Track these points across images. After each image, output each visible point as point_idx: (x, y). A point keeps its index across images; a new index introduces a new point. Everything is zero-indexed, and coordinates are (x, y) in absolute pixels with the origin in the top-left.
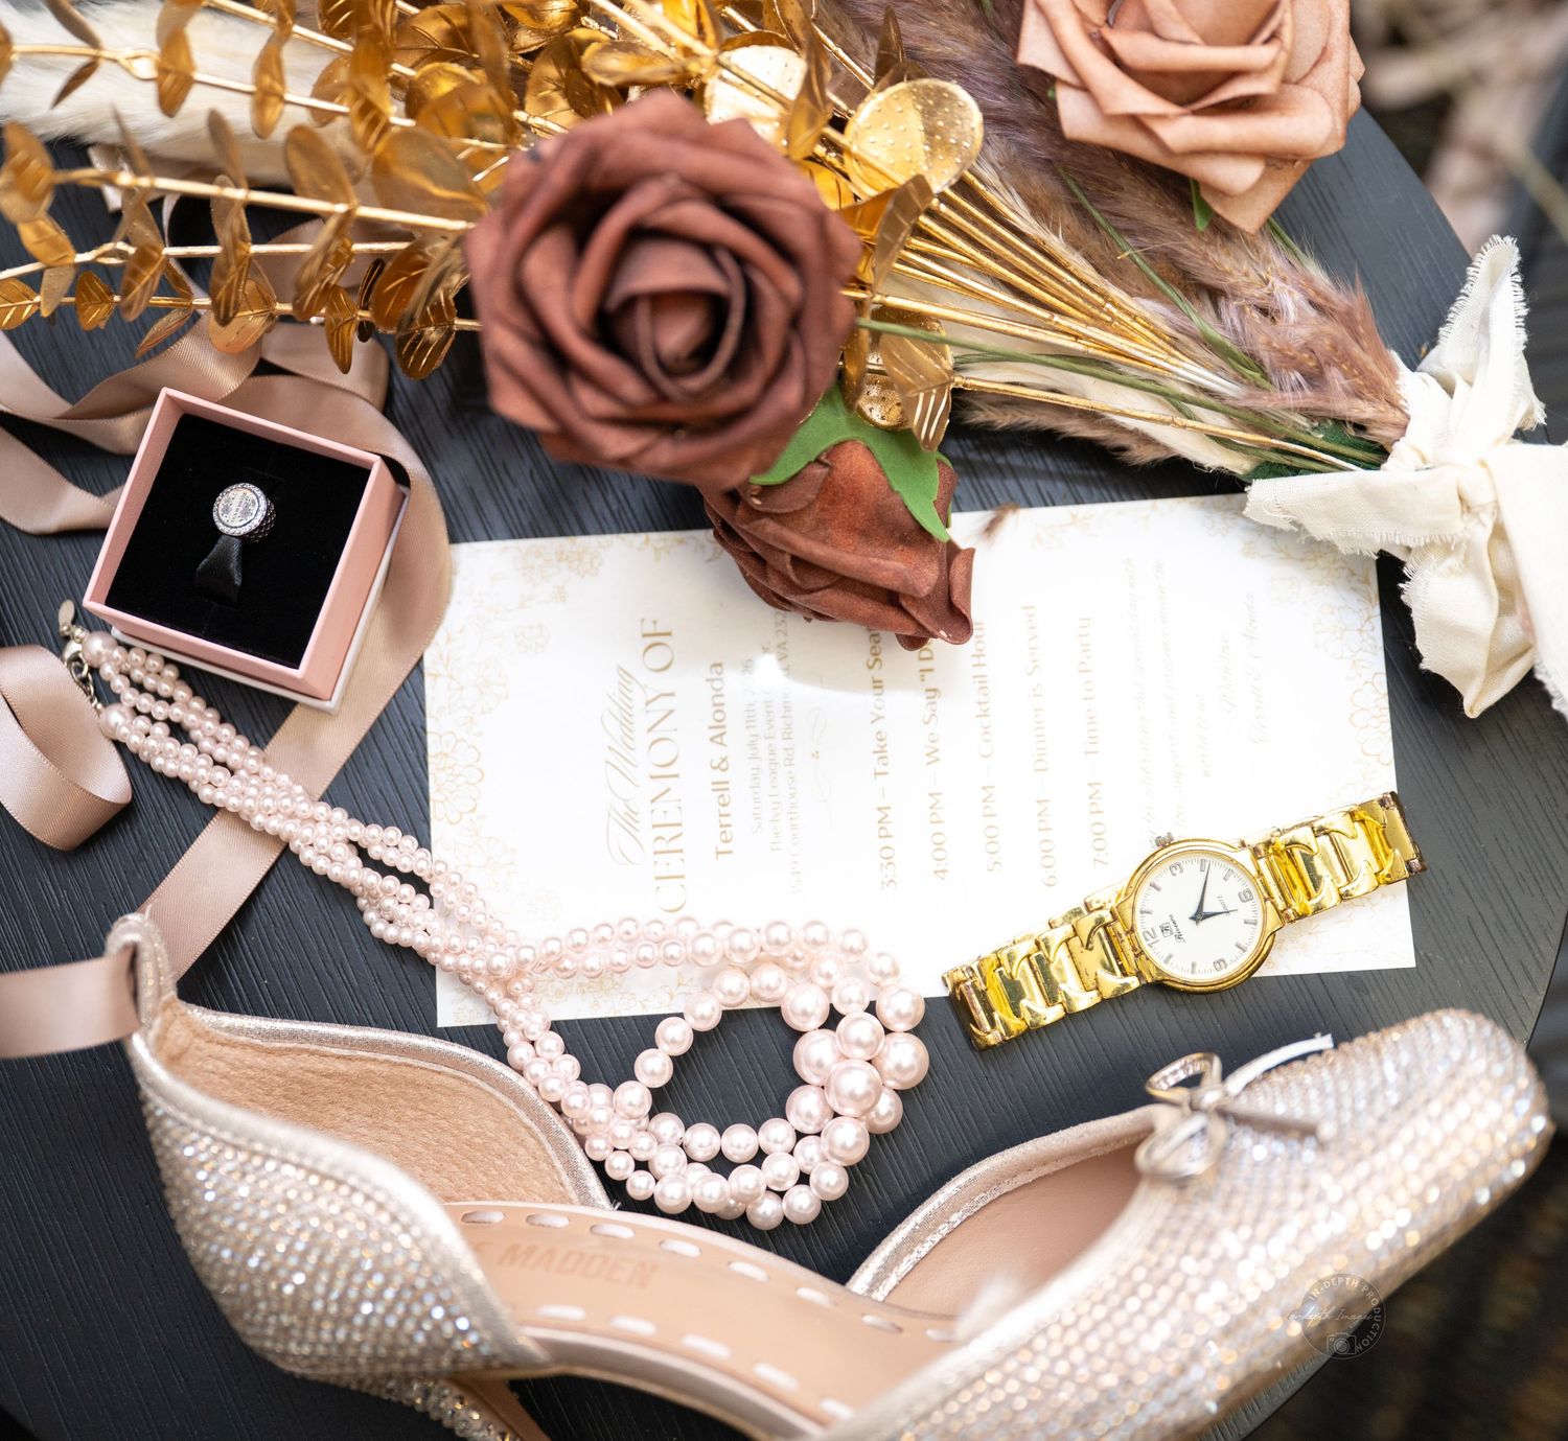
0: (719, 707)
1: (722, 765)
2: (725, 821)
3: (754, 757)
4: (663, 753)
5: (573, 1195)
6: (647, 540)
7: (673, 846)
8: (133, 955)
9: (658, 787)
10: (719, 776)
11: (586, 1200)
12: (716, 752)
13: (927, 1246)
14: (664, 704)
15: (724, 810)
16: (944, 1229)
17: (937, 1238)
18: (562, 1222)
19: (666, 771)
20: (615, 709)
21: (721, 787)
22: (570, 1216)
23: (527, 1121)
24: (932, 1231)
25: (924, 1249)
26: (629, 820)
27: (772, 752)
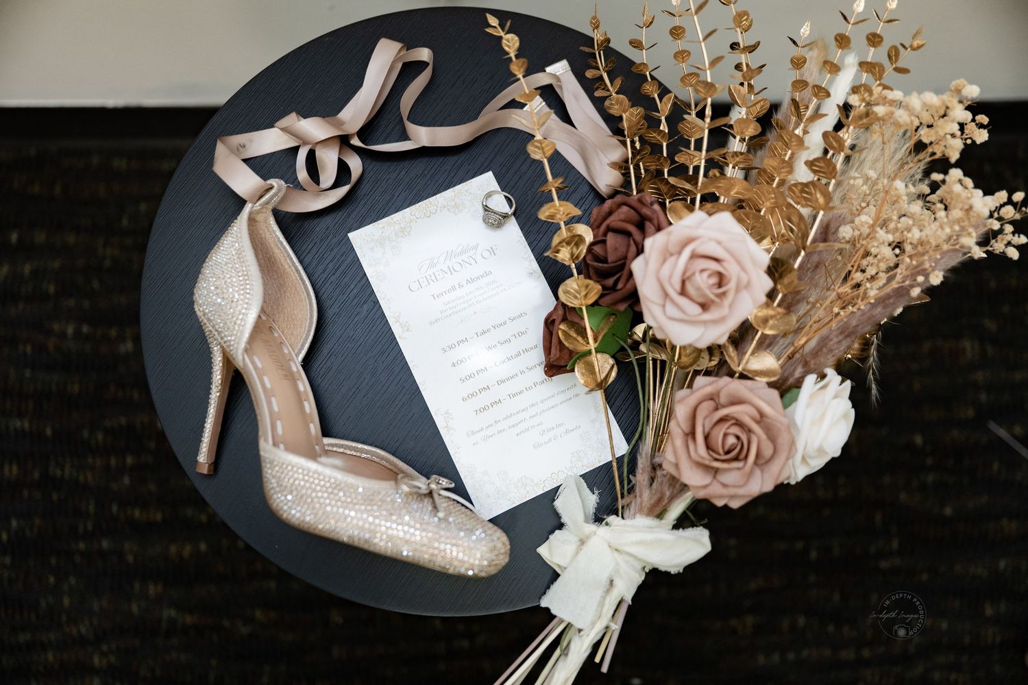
0: (478, 278)
1: (460, 286)
2: (444, 294)
3: (467, 295)
4: (457, 267)
5: (296, 351)
6: (521, 237)
7: (431, 282)
8: (272, 188)
9: (446, 269)
10: (457, 286)
11: (297, 355)
12: (464, 283)
13: (351, 453)
14: (473, 262)
15: (447, 292)
16: (358, 454)
17: (355, 454)
18: (286, 351)
19: (452, 270)
20: (465, 248)
21: (454, 288)
22: (290, 353)
23: (307, 325)
24: (355, 451)
25: (349, 452)
26: (432, 265)
27: (470, 299)
